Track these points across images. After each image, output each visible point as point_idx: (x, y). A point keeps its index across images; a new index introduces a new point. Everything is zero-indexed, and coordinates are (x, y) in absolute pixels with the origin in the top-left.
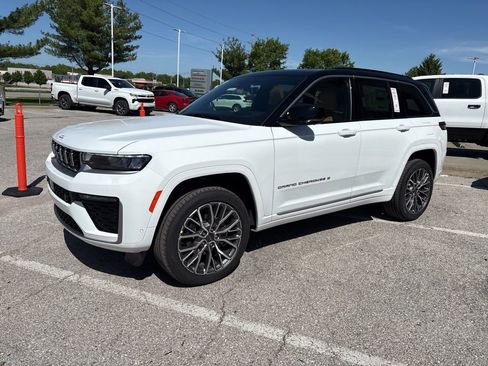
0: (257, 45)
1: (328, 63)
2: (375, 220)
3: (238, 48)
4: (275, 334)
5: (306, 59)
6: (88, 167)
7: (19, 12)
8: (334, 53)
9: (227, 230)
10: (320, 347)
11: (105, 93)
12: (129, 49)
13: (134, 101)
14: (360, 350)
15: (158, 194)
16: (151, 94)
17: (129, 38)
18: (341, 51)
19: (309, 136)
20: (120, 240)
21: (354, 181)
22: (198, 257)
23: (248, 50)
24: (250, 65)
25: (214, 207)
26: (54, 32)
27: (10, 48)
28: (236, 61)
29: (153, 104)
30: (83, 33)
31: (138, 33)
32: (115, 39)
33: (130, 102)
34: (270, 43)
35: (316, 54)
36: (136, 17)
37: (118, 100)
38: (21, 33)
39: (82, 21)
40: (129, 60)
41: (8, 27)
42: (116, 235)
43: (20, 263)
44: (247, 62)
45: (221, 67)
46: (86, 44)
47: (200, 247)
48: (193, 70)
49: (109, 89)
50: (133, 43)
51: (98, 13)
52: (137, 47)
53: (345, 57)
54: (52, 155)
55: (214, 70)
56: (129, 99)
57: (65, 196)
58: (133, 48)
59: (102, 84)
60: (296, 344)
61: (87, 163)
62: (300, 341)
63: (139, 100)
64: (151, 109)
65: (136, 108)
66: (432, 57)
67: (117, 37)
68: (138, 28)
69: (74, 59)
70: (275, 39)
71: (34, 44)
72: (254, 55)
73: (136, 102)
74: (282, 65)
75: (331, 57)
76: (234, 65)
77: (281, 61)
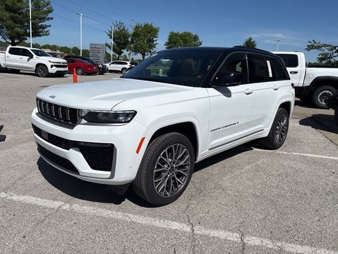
0: (137, 27)
1: (185, 42)
2: (255, 149)
3: (124, 29)
4: (234, 237)
5: (170, 38)
6: (84, 121)
8: (189, 34)
9: (182, 163)
10: (268, 244)
11: (28, 60)
12: (43, 27)
13: (52, 66)
14: (294, 243)
15: (143, 139)
16: (65, 61)
17: (43, 19)
18: (194, 34)
19: (228, 94)
20: (112, 176)
22: (164, 185)
23: (131, 31)
24: (132, 42)
25: (175, 147)
28: (122, 38)
29: (67, 69)
30: (7, 14)
31: (50, 16)
32: (33, 19)
33: (49, 66)
34: (146, 26)
35: (176, 35)
36: (48, 4)
37: (38, 65)
39: (6, 5)
40: (44, 35)
42: (109, 173)
43: (15, 198)
44: (130, 40)
45: (111, 42)
46: (10, 22)
47: (166, 177)
48: (91, 44)
49: (31, 57)
50: (46, 23)
52: (50, 26)
53: (196, 38)
54: (36, 110)
55: (107, 45)
56: (49, 65)
57: (63, 144)
58: (46, 27)
59: (25, 53)
60: (252, 243)
61: (84, 118)
62: (253, 241)
63: (57, 66)
64: (65, 72)
65: (54, 72)
66: (250, 39)
67: (34, 18)
68: (50, 11)
70: (150, 24)
72: (135, 35)
73: (54, 67)
74: (155, 43)
75: (187, 37)
76: (121, 41)
77: (154, 39)
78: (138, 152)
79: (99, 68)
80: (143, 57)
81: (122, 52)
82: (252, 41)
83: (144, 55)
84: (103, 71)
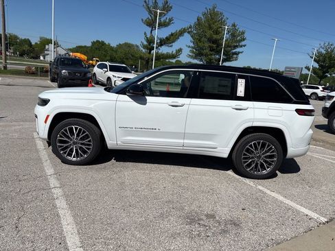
3: (332, 51)
7: (172, 35)
9: (85, 142)
15: (48, 116)
17: (235, 47)
21: (184, 136)
25: (76, 128)
26: (192, 45)
27: (163, 55)
28: (327, 61)
30: (207, 45)
31: (243, 43)
32: (225, 47)
36: (243, 33)
38: (171, 46)
40: (233, 60)
41: (165, 44)
45: (314, 65)
46: (207, 51)
48: (287, 67)
50: (237, 50)
51: (217, 32)
52: (242, 52)
58: (239, 53)
67: (227, 46)
68: (244, 40)
69: (201, 60)
71: (174, 52)
78: (46, 122)
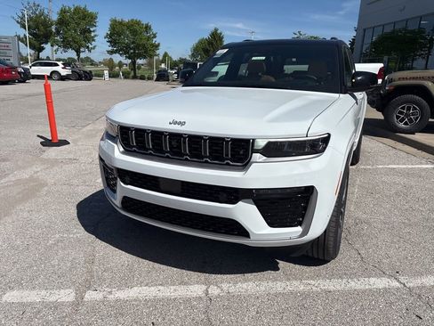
0: (63, 12)
1: (134, 33)
3: (42, 14)
6: (261, 156)
8: (138, 23)
18: (144, 22)
20: (306, 233)
24: (58, 32)
28: (41, 28)
34: (77, 10)
35: (121, 23)
42: (300, 228)
44: (53, 30)
53: (148, 28)
55: (19, 39)
61: (261, 152)
66: (216, 30)
70: (83, 7)
72: (61, 22)
74: (93, 34)
75: (137, 27)
76: (40, 32)
77: (92, 29)
79: (20, 73)
80: (78, 55)
81: (43, 49)
82: (219, 32)
83: (78, 53)
84: (25, 77)
